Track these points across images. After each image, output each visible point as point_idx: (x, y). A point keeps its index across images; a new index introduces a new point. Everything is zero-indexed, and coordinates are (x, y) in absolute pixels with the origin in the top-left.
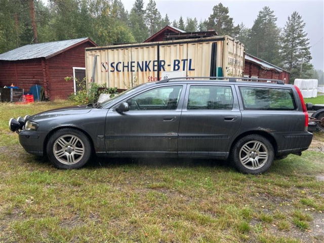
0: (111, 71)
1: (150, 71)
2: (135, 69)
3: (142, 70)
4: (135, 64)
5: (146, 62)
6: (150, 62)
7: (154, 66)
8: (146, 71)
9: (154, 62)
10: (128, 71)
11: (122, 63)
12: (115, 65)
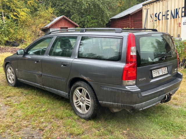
0: (155, 20)
1: (179, 17)
2: (169, 17)
3: (174, 18)
4: (169, 13)
5: (177, 9)
6: (179, 8)
7: (182, 12)
8: (176, 18)
9: (182, 8)
10: (165, 19)
11: (162, 13)
12: (157, 15)
